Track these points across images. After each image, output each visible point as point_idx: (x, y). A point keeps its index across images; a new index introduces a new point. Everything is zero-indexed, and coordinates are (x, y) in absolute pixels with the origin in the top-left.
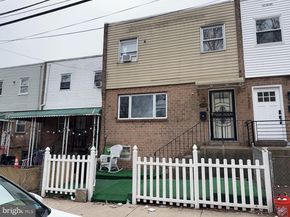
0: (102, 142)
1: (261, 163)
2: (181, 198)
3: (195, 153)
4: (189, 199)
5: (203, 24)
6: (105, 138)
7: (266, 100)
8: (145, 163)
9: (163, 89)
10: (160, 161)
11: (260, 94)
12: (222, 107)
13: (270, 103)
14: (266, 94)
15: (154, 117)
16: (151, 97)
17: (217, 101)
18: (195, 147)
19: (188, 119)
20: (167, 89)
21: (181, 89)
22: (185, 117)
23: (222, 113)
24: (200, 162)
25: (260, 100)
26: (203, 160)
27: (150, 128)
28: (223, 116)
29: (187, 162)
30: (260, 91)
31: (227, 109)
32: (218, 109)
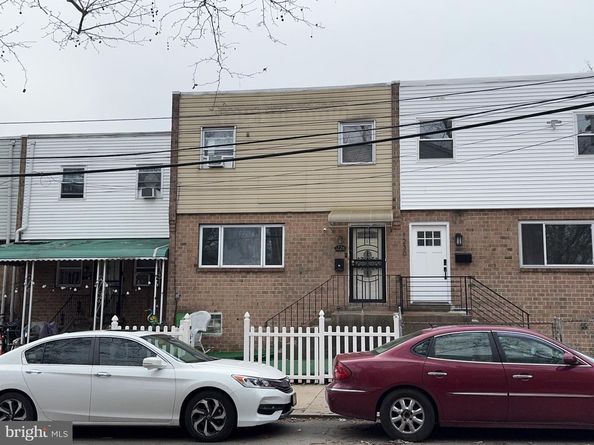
0: (171, 307)
1: (392, 331)
2: (304, 374)
3: (322, 320)
4: (312, 374)
5: (343, 118)
6: (176, 300)
7: (429, 243)
8: (260, 333)
9: (277, 219)
10: (280, 331)
11: (420, 234)
12: (368, 253)
13: (433, 248)
14: (429, 234)
15: (263, 264)
16: (258, 231)
17: (361, 241)
18: (322, 313)
19: (317, 269)
20: (285, 219)
21: (308, 221)
22: (312, 266)
23: (368, 260)
24: (326, 330)
25: (420, 243)
26: (330, 328)
27: (255, 283)
28: (368, 265)
29: (312, 331)
30: (421, 230)
31: (374, 255)
32: (361, 255)
